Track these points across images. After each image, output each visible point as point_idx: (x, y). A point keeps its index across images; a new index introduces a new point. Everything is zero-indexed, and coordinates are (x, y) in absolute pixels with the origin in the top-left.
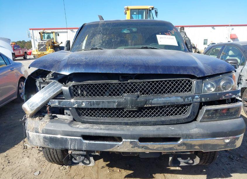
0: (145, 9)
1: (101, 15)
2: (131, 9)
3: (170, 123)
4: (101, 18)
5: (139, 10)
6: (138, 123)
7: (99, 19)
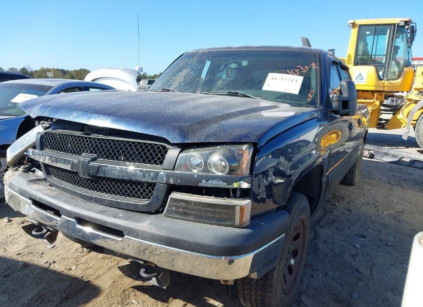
0: (390, 25)
1: (307, 38)
2: (360, 26)
3: (127, 208)
4: (307, 42)
5: (377, 27)
6: (91, 198)
7: (302, 44)
